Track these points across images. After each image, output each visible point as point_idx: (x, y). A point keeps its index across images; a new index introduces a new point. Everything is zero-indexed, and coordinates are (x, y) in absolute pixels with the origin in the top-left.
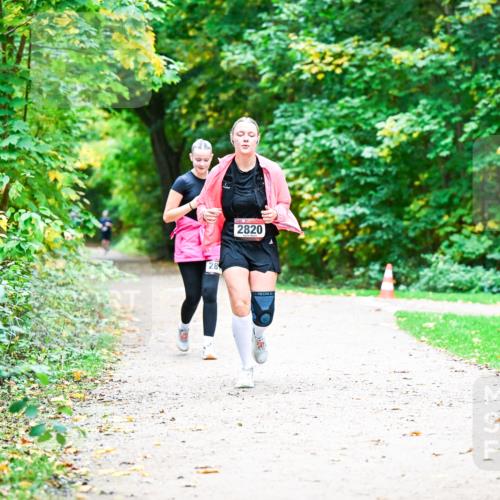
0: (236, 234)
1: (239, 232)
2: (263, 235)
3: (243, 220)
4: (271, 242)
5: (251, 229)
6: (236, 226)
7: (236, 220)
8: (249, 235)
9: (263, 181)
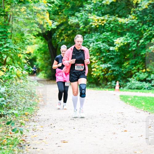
2: (83, 69)
5: (80, 67)
6: (76, 66)
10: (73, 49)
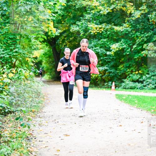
0: (80, 70)
1: (81, 69)
4: (90, 73)
5: (85, 69)
7: (81, 66)
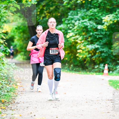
1: (51, 52)
2: (58, 53)
3: (52, 49)
5: (55, 51)
6: (50, 50)
8: (54, 53)
9: (58, 36)
10: (47, 33)
